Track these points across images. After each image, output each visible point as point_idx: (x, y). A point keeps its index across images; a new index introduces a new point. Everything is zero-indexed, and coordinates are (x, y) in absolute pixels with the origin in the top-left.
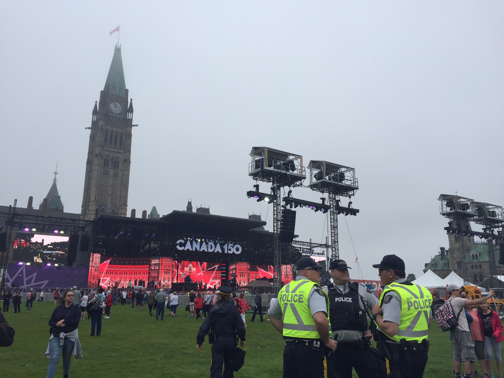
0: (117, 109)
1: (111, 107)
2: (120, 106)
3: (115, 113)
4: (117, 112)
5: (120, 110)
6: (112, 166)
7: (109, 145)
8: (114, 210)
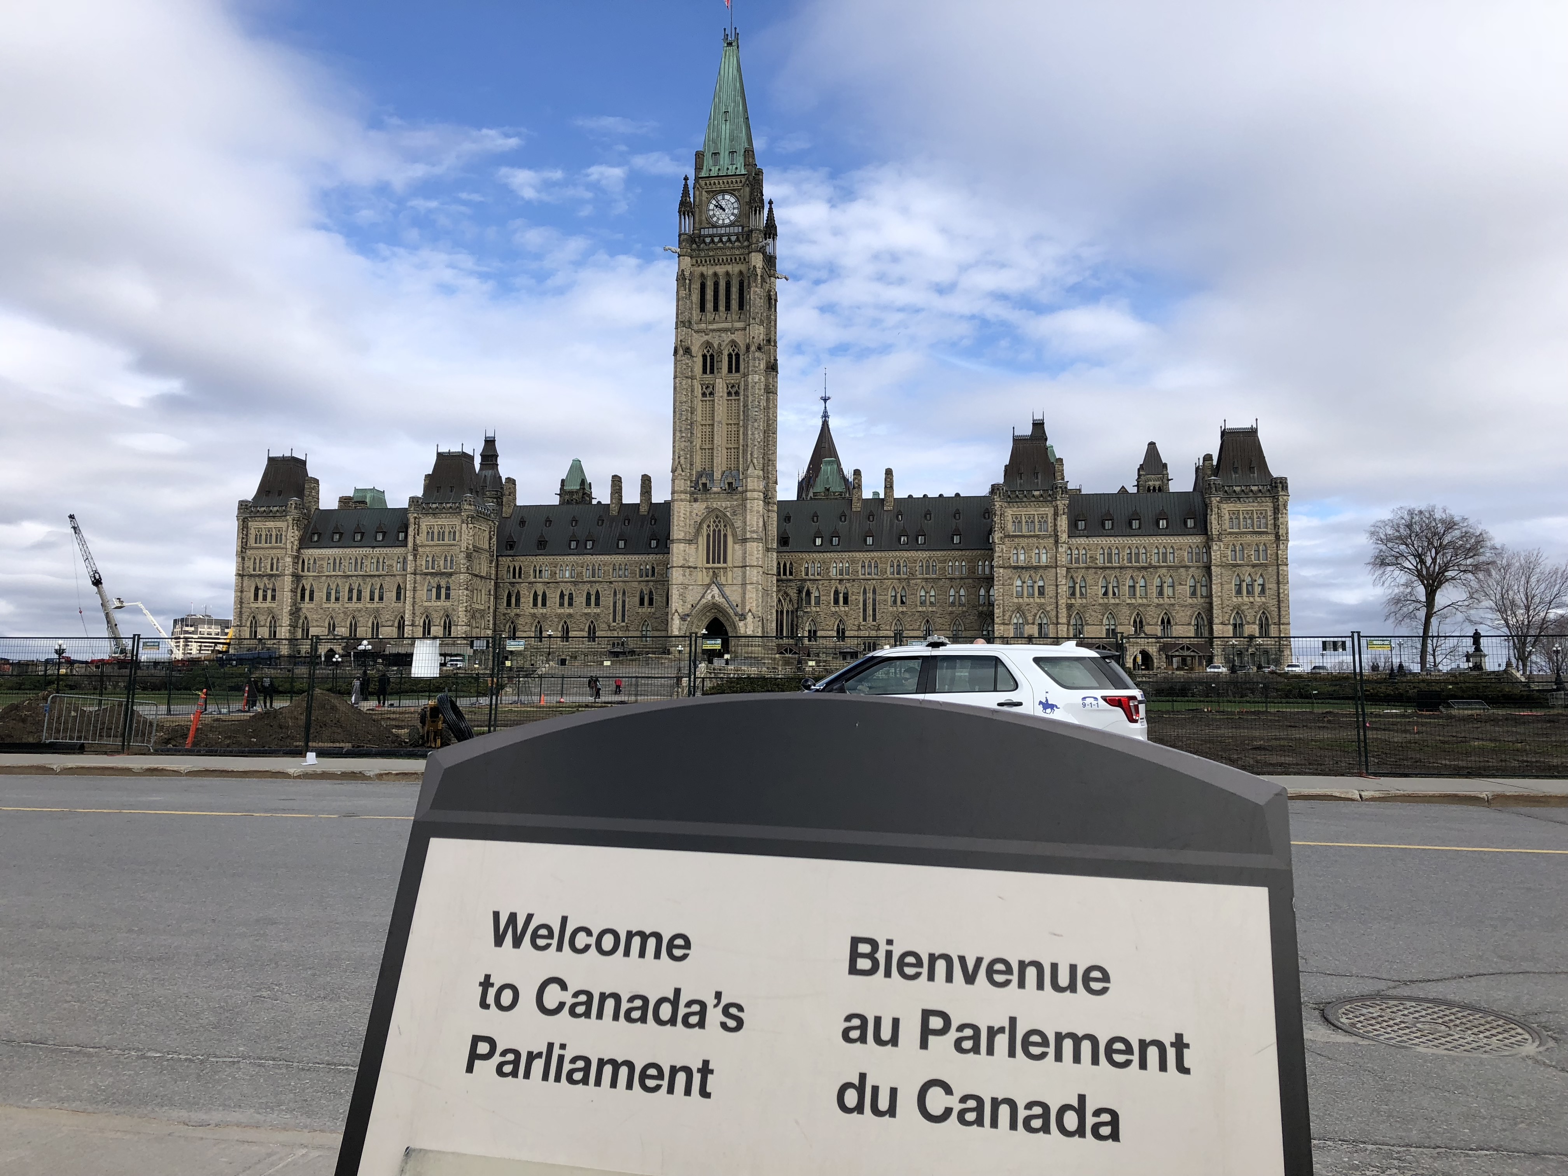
0: (727, 211)
1: (711, 213)
2: (733, 200)
3: (724, 226)
4: (727, 221)
5: (736, 211)
6: (720, 369)
7: (710, 315)
8: (730, 484)
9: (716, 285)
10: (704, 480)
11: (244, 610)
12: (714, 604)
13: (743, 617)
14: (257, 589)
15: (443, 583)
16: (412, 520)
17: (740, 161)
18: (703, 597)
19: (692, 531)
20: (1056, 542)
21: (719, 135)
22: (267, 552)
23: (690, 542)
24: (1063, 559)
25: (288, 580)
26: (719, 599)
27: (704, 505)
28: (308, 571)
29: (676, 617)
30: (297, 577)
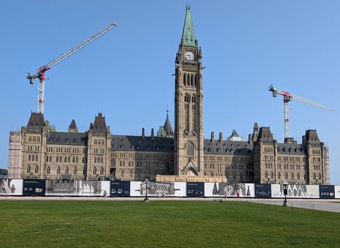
1: (186, 56)
2: (192, 54)
4: (191, 60)
6: (190, 101)
7: (187, 85)
8: (194, 133)
9: (188, 77)
10: (186, 132)
11: (25, 164)
12: (191, 167)
13: (199, 171)
14: (30, 156)
15: (100, 158)
16: (89, 137)
17: (194, 43)
18: (187, 165)
19: (184, 146)
20: (275, 154)
21: (187, 35)
22: (34, 144)
23: (183, 149)
24: (276, 159)
25: (43, 154)
26: (192, 166)
27: (187, 139)
28: (49, 151)
29: (180, 171)
30: (46, 154)
